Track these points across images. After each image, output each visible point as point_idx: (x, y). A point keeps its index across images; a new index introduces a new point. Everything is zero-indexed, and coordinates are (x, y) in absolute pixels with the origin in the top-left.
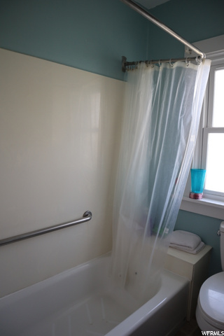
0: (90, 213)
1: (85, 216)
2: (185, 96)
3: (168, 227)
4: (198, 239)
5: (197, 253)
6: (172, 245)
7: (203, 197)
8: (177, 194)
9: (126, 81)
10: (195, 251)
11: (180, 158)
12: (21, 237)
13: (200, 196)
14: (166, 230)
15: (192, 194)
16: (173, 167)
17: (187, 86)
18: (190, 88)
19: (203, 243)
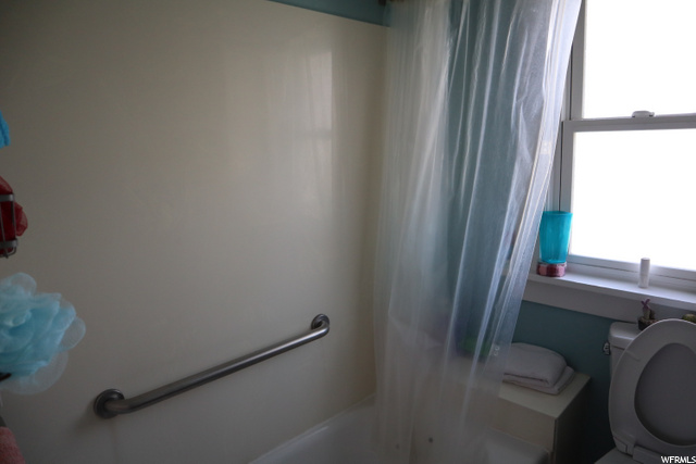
0: (326, 319)
1: (316, 325)
2: (527, 55)
3: (497, 343)
4: (559, 361)
5: (560, 391)
6: (507, 377)
7: (568, 271)
8: (516, 270)
9: (388, 26)
10: (556, 388)
11: (518, 192)
12: (185, 384)
13: (561, 269)
14: (495, 349)
15: (544, 266)
16: (504, 213)
17: (530, 31)
18: (535, 36)
19: (569, 370)
